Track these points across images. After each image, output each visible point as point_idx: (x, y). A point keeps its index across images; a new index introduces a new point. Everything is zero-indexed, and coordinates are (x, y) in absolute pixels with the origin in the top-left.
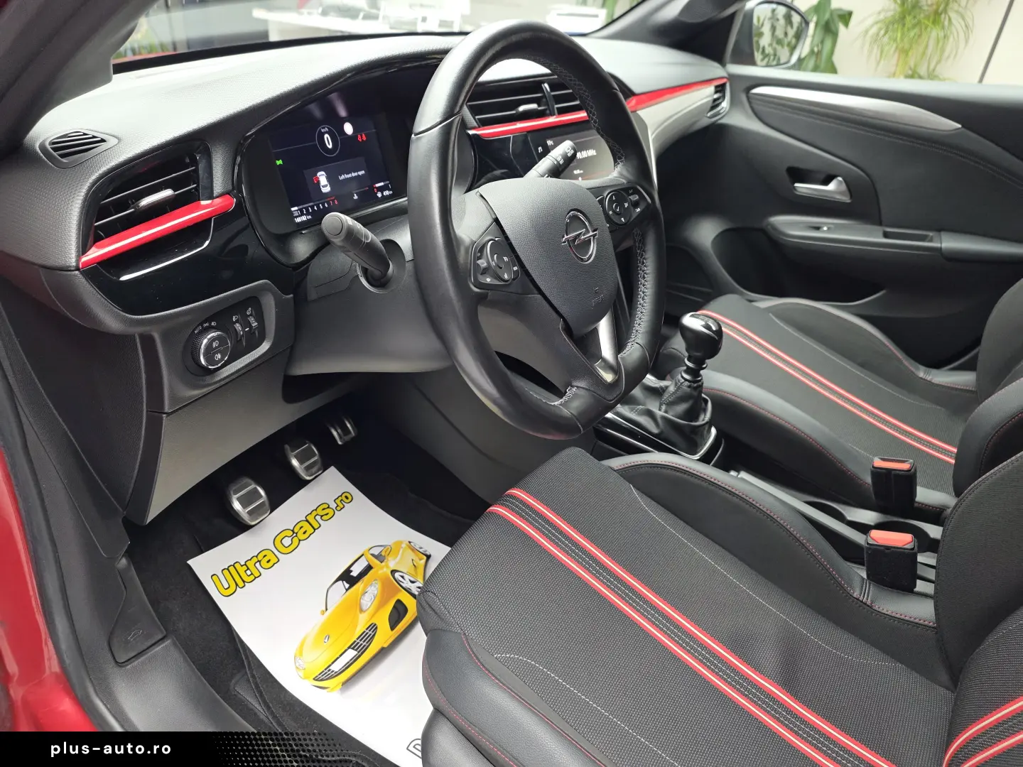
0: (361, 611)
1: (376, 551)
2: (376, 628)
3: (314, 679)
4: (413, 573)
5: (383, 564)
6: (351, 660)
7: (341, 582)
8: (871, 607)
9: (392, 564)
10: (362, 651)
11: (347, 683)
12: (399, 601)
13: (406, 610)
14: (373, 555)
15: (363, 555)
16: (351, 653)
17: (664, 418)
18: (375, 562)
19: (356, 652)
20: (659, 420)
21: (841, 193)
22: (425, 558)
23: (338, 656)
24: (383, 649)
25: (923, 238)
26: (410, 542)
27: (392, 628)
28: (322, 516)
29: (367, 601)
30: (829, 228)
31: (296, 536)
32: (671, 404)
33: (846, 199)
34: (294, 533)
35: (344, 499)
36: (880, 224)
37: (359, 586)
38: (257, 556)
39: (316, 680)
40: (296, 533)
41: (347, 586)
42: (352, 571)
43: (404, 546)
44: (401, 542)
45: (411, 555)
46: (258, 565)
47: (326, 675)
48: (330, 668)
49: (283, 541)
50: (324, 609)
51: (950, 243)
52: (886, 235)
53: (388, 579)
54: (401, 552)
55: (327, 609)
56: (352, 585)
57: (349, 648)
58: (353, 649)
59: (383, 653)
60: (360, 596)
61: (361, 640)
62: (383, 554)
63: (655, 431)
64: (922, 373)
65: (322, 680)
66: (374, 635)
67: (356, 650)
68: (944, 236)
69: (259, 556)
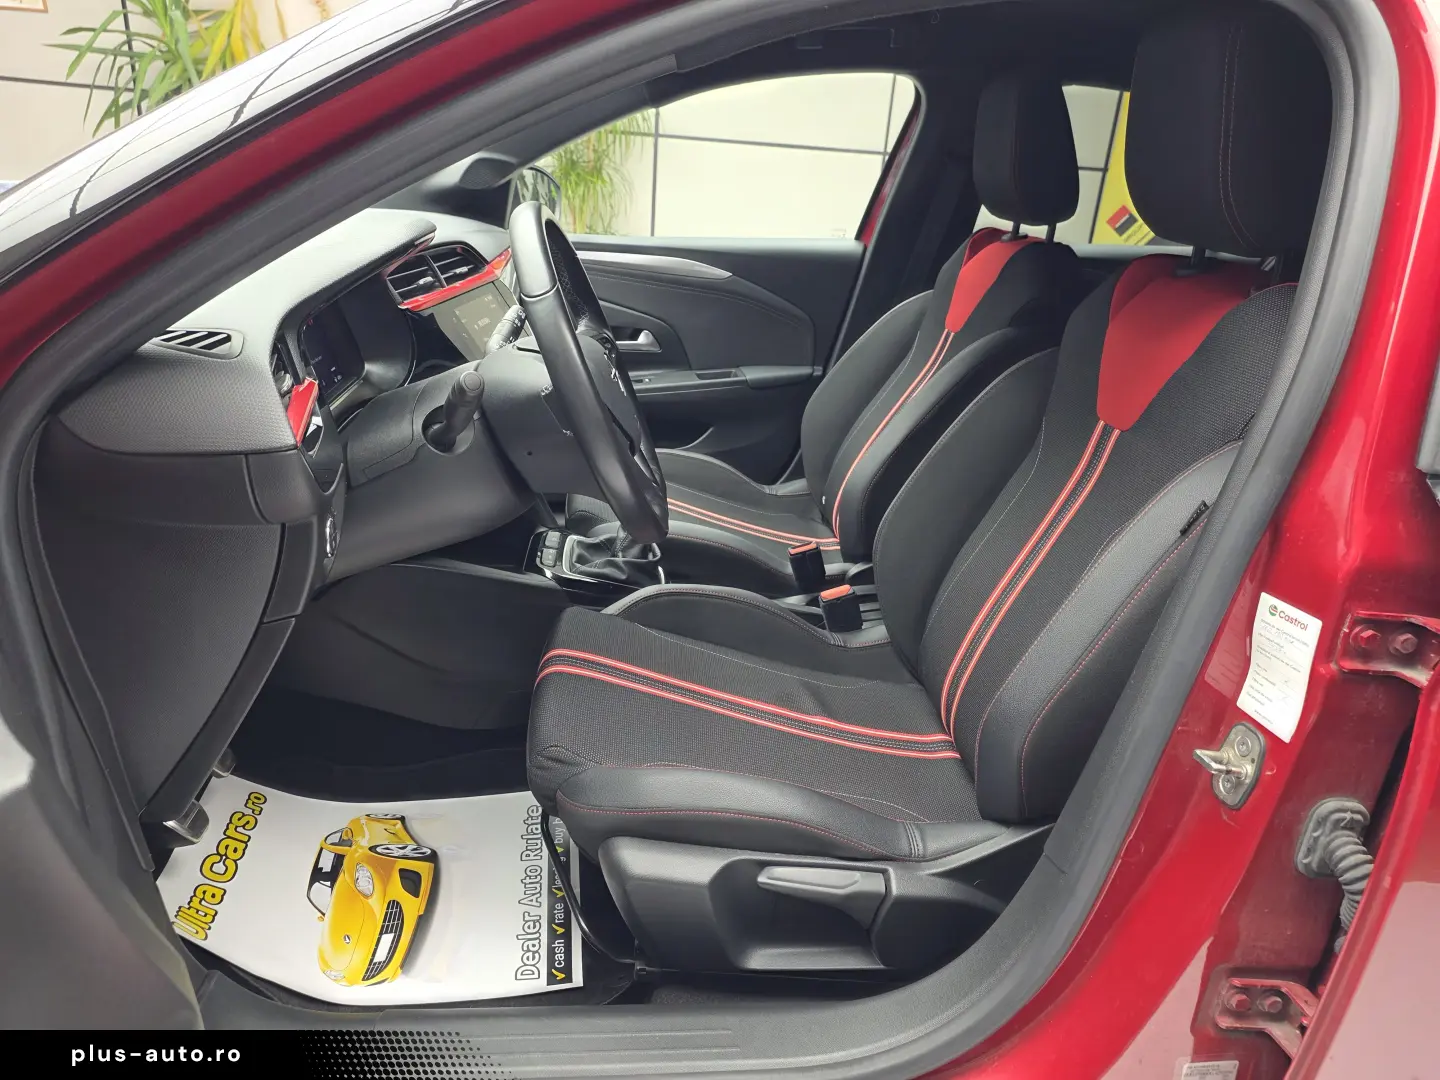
0: (367, 897)
1: (335, 838)
2: (398, 903)
3: (363, 980)
4: (396, 840)
5: (354, 847)
6: (392, 943)
7: (317, 884)
8: (845, 647)
9: (364, 842)
10: (398, 932)
11: (405, 964)
12: (401, 871)
13: (418, 875)
14: (332, 844)
15: (321, 849)
16: (388, 939)
17: (625, 563)
18: (340, 850)
19: (393, 935)
20: (622, 565)
21: (651, 345)
22: (399, 822)
23: (374, 947)
24: (420, 917)
25: (728, 375)
26: (368, 815)
27: (416, 895)
28: (244, 827)
29: (364, 884)
30: (650, 380)
31: (227, 858)
32: (625, 550)
33: (656, 349)
34: (221, 856)
35: (256, 801)
36: (690, 368)
37: (343, 878)
38: (195, 895)
39: (368, 979)
40: (226, 855)
41: (328, 883)
42: (322, 869)
43: (363, 821)
44: (358, 819)
45: (380, 826)
46: (203, 902)
47: (373, 971)
48: (375, 961)
49: (214, 869)
50: (320, 915)
51: (752, 374)
52: (700, 377)
53: (370, 857)
54: (365, 829)
55: (324, 914)
56: (333, 881)
57: (381, 934)
58: (386, 933)
59: (423, 921)
60: (353, 886)
61: (389, 921)
62: (345, 838)
63: (624, 577)
64: (767, 489)
65: (373, 976)
66: (401, 910)
67: (391, 932)
68: (744, 370)
69: (197, 894)
